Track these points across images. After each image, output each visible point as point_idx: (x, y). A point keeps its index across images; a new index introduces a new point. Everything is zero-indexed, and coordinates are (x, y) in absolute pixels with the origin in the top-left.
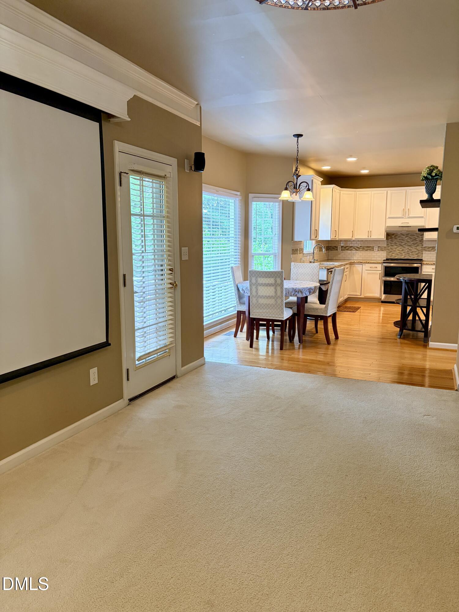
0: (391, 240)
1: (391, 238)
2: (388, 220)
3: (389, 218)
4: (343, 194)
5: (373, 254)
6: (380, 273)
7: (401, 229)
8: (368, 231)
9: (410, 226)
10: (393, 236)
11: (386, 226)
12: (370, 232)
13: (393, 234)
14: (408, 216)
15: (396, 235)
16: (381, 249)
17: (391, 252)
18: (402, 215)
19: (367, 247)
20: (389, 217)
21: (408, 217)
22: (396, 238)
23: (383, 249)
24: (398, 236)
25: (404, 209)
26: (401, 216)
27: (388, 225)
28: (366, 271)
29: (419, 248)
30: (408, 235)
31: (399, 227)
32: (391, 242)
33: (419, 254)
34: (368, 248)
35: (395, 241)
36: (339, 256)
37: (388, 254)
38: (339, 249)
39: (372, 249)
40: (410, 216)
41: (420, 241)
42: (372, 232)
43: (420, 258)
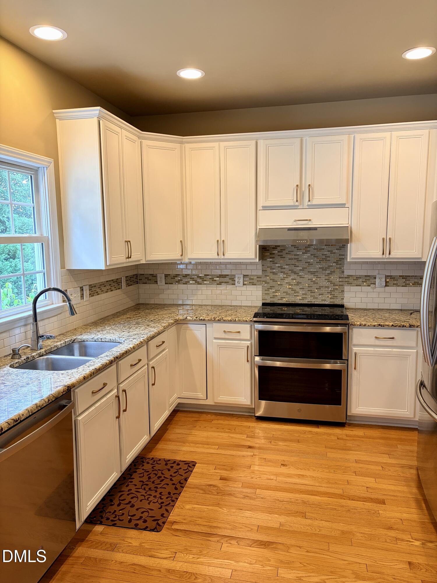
0: (271, 260)
1: (272, 256)
2: (260, 213)
3: (265, 208)
4: (149, 147)
5: (234, 293)
6: (248, 347)
7: (293, 236)
8: (218, 241)
9: (315, 229)
10: (276, 252)
11: (258, 227)
12: (221, 244)
13: (276, 247)
14: (309, 203)
15: (282, 248)
16: (251, 281)
17: (272, 287)
18: (295, 200)
19: (220, 276)
20: (263, 207)
21: (308, 205)
22: (282, 257)
23: (255, 282)
24: (287, 251)
25: (297, 186)
26: (292, 203)
27: (263, 225)
28: (214, 341)
29: (335, 278)
30: (308, 249)
31: (290, 229)
32: (271, 264)
33: (336, 293)
34: (222, 280)
35: (280, 262)
36: (161, 296)
37: (267, 292)
38: (161, 281)
39: (230, 281)
40: (314, 202)
41: (337, 263)
42: (226, 242)
43: (337, 302)
